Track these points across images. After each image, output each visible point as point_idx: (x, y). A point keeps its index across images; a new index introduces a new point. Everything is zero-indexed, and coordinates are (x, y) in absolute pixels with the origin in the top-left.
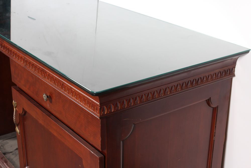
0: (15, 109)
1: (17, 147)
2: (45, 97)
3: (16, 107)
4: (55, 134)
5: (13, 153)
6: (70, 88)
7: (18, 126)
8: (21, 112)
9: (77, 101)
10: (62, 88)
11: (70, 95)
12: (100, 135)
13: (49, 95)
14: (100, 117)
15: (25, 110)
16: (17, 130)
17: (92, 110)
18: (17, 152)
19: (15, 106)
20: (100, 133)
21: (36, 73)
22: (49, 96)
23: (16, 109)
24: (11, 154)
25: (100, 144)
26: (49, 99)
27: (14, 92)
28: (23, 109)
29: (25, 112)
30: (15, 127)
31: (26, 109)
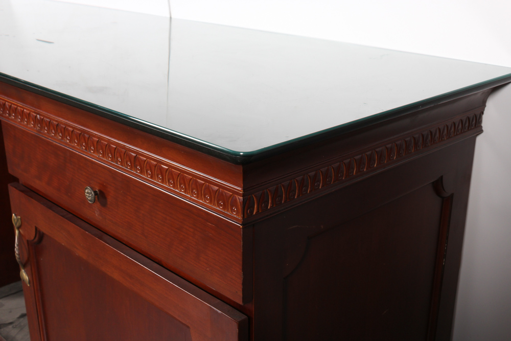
0: (17, 232)
1: (24, 311)
2: (89, 193)
3: (18, 228)
4: (116, 276)
5: (14, 324)
6: (155, 163)
7: (24, 266)
8: (32, 238)
9: (176, 190)
10: (134, 166)
11: (155, 179)
12: (241, 267)
13: (100, 190)
14: (243, 222)
15: (40, 231)
16: (24, 275)
17: (218, 208)
18: (25, 321)
19: (18, 224)
20: (241, 263)
21: (67, 144)
22: (98, 192)
23: (19, 233)
24: (10, 326)
25: (241, 290)
26: (98, 198)
27: (15, 194)
28: (36, 229)
29: (40, 236)
30: (19, 271)
31: (44, 229)
